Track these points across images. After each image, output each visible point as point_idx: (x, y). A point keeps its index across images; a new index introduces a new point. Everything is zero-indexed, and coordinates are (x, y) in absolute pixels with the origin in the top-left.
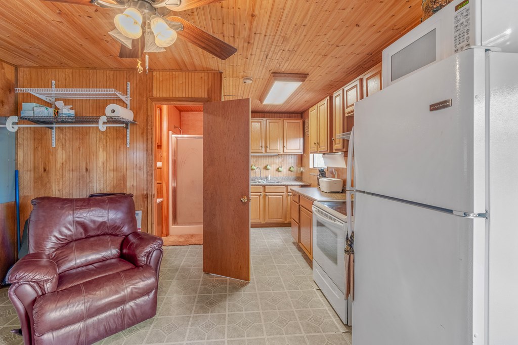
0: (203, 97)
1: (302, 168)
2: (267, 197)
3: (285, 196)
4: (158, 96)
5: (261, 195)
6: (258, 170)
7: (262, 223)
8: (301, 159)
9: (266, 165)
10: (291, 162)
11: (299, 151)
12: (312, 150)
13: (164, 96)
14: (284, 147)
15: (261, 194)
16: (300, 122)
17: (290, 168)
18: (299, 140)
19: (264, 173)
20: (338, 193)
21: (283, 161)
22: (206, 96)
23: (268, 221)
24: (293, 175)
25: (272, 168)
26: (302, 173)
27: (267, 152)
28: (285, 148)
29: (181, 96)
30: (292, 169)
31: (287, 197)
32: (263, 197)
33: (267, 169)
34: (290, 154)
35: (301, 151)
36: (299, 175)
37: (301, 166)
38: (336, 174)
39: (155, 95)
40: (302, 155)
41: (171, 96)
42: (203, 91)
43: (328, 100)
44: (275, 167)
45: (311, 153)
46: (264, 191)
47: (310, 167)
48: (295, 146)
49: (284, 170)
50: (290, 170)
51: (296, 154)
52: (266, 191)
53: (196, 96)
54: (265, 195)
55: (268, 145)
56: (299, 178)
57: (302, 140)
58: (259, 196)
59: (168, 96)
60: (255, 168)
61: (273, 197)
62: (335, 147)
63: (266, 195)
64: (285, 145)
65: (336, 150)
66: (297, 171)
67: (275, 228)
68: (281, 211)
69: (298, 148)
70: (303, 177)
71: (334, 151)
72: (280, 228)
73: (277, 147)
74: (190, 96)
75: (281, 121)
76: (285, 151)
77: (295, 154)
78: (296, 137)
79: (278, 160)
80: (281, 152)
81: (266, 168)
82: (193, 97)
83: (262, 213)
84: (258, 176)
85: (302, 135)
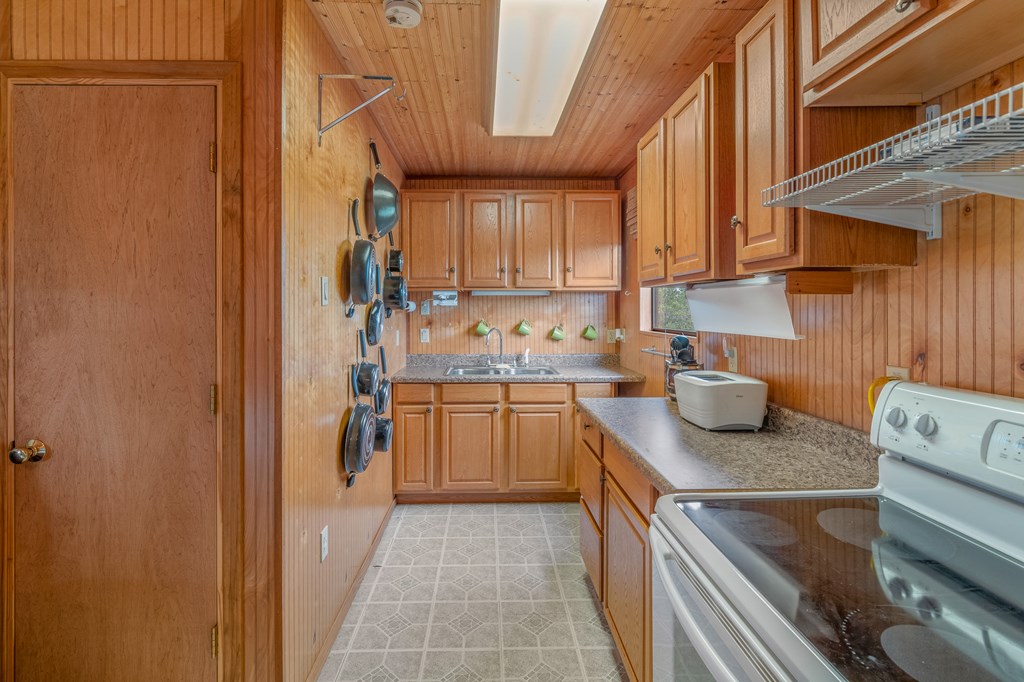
0: (208, 56)
1: (618, 331)
2: (514, 418)
3: (567, 414)
4: (32, 55)
5: (495, 410)
6: (493, 338)
7: (501, 491)
8: (617, 306)
9: (518, 322)
10: (589, 312)
11: (610, 283)
12: (648, 273)
13: (57, 55)
14: (565, 270)
15: (498, 406)
16: (613, 198)
17: (586, 329)
18: (608, 252)
19: (512, 346)
20: (748, 431)
21: (565, 310)
22: (220, 55)
23: (515, 485)
24: (592, 351)
25: (534, 330)
26: (618, 344)
27: (519, 284)
28: (569, 275)
29: (120, 55)
30: (590, 333)
31: (573, 415)
32: (503, 417)
33: (522, 335)
34: (585, 292)
35: (614, 284)
36: (612, 351)
37: (618, 325)
38: (732, 355)
39: (18, 54)
40: (618, 295)
41: (83, 55)
42: (208, 35)
43: (707, 79)
44: (543, 327)
45: (646, 283)
46: (507, 398)
47: (641, 329)
48: (599, 268)
49: (568, 334)
50: (584, 336)
51: (603, 292)
52: (512, 399)
53: (183, 56)
54: (508, 412)
55: (519, 265)
56: (611, 359)
57: (617, 251)
58: (491, 413)
59: (69, 55)
60: (487, 330)
61: (530, 416)
62: (743, 253)
63: (512, 411)
64: (570, 264)
65: (747, 265)
66: (605, 338)
67: (539, 507)
68: (554, 456)
69: (608, 274)
70: (623, 354)
71: (740, 270)
72: (552, 506)
73: (547, 271)
74: (158, 56)
75: (556, 197)
76: (568, 284)
77: (598, 293)
78: (600, 243)
79: (550, 310)
80: (558, 285)
81: (517, 331)
82: (170, 56)
83: (499, 461)
84: (496, 352)
85: (616, 237)
